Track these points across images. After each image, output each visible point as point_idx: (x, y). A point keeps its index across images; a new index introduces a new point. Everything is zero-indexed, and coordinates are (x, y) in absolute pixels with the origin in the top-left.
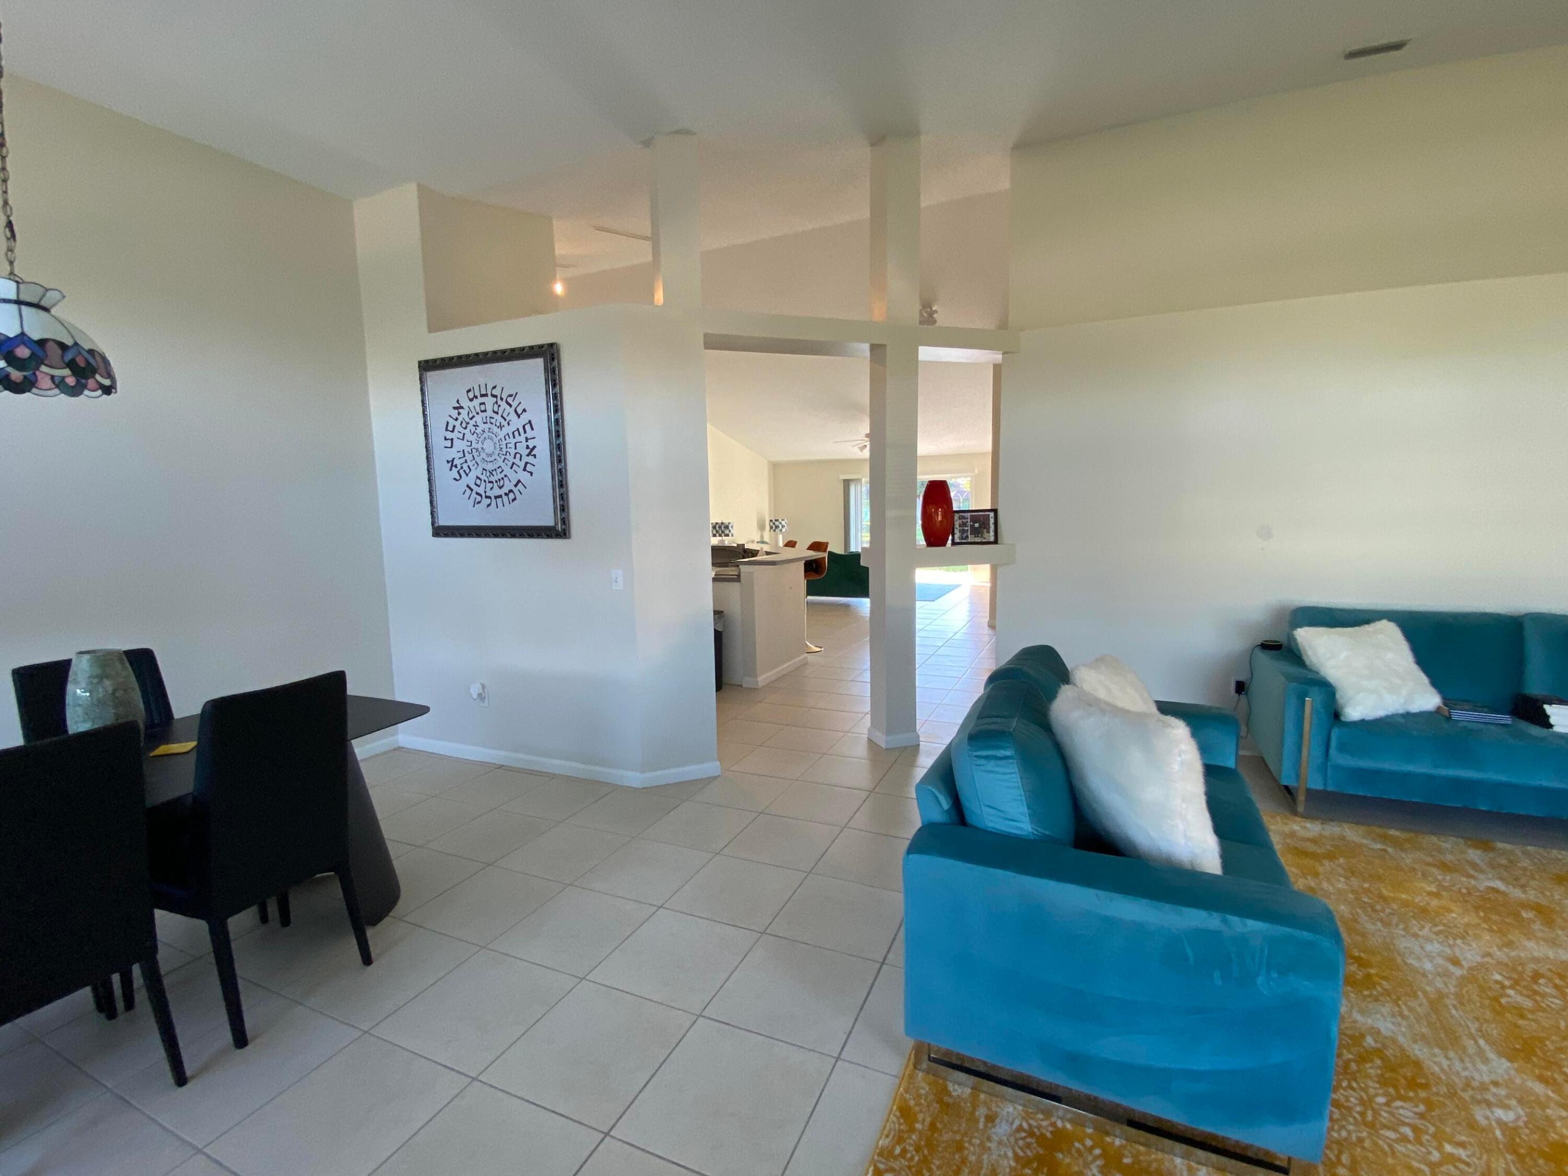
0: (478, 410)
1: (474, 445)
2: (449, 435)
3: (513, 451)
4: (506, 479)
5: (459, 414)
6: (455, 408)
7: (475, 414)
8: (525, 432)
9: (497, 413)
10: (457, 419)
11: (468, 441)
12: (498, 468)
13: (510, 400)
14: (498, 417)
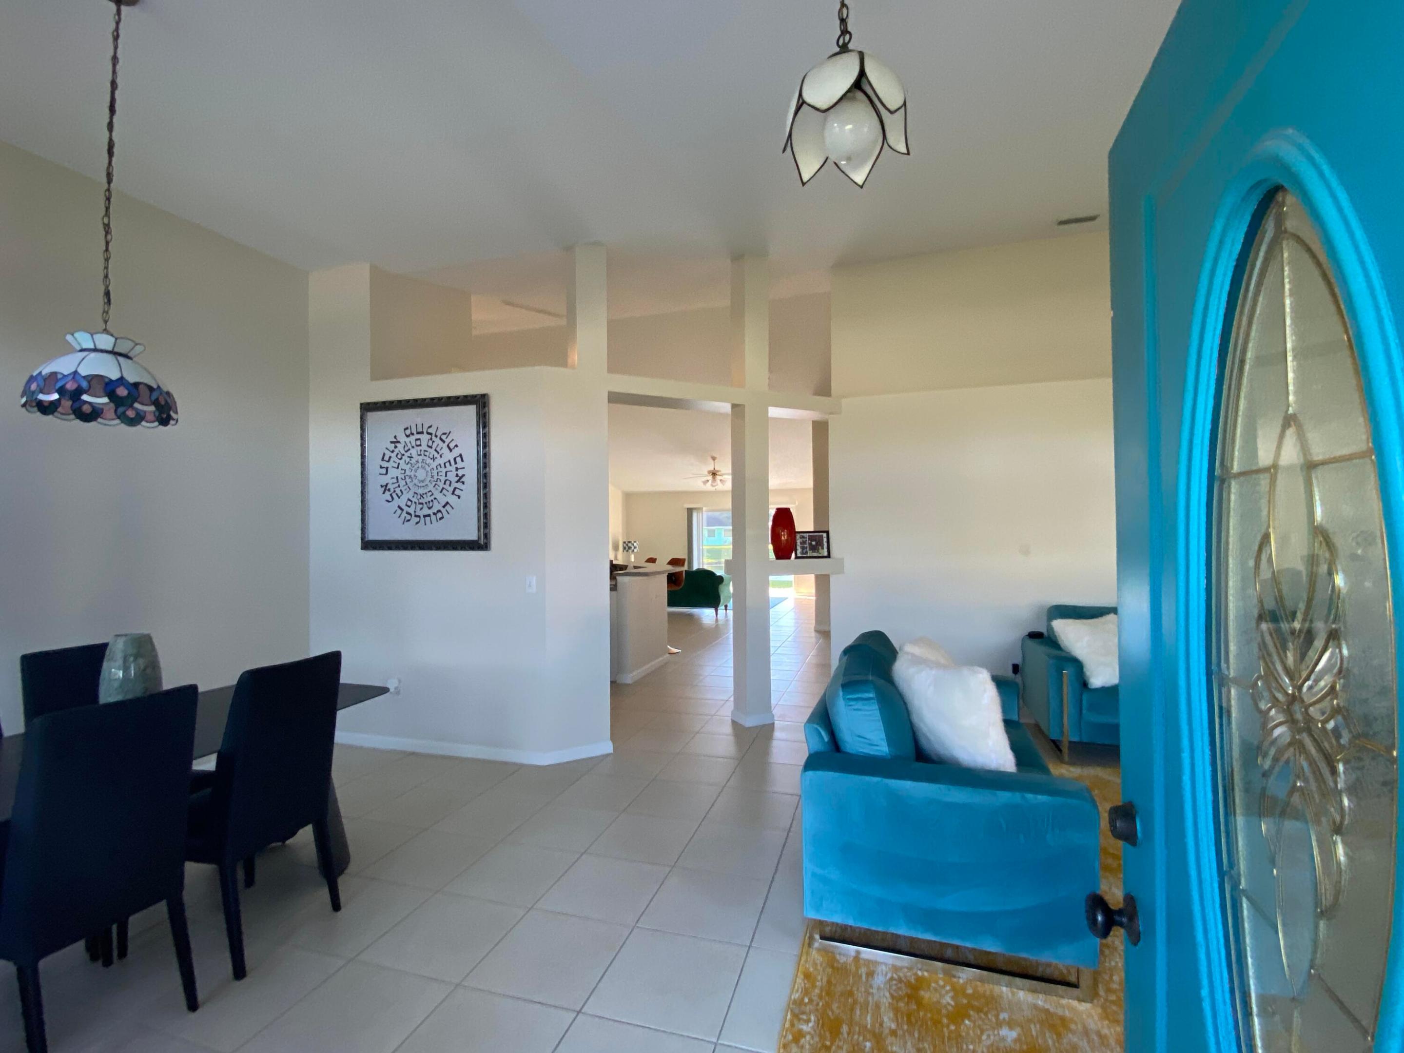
0: (414, 444)
1: (408, 473)
2: (385, 464)
3: (443, 479)
4: (435, 501)
5: (396, 447)
6: (392, 442)
7: (410, 447)
8: (456, 463)
9: (431, 447)
10: (393, 452)
11: (402, 469)
12: (429, 492)
13: (444, 437)
14: (432, 451)
